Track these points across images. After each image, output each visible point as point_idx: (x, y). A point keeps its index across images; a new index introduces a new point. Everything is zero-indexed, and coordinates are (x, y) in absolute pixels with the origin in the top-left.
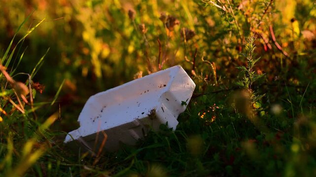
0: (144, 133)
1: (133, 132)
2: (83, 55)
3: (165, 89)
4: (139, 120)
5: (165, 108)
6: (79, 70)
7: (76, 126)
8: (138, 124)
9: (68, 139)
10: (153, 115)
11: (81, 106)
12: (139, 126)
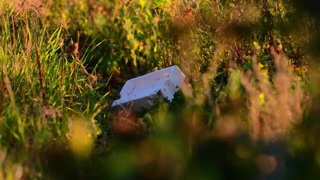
0: (155, 102)
1: (149, 102)
2: (125, 50)
3: (168, 78)
4: (153, 95)
5: (167, 89)
6: (123, 60)
7: (119, 97)
8: (152, 97)
9: (114, 104)
10: (159, 93)
11: (122, 84)
12: (153, 98)
